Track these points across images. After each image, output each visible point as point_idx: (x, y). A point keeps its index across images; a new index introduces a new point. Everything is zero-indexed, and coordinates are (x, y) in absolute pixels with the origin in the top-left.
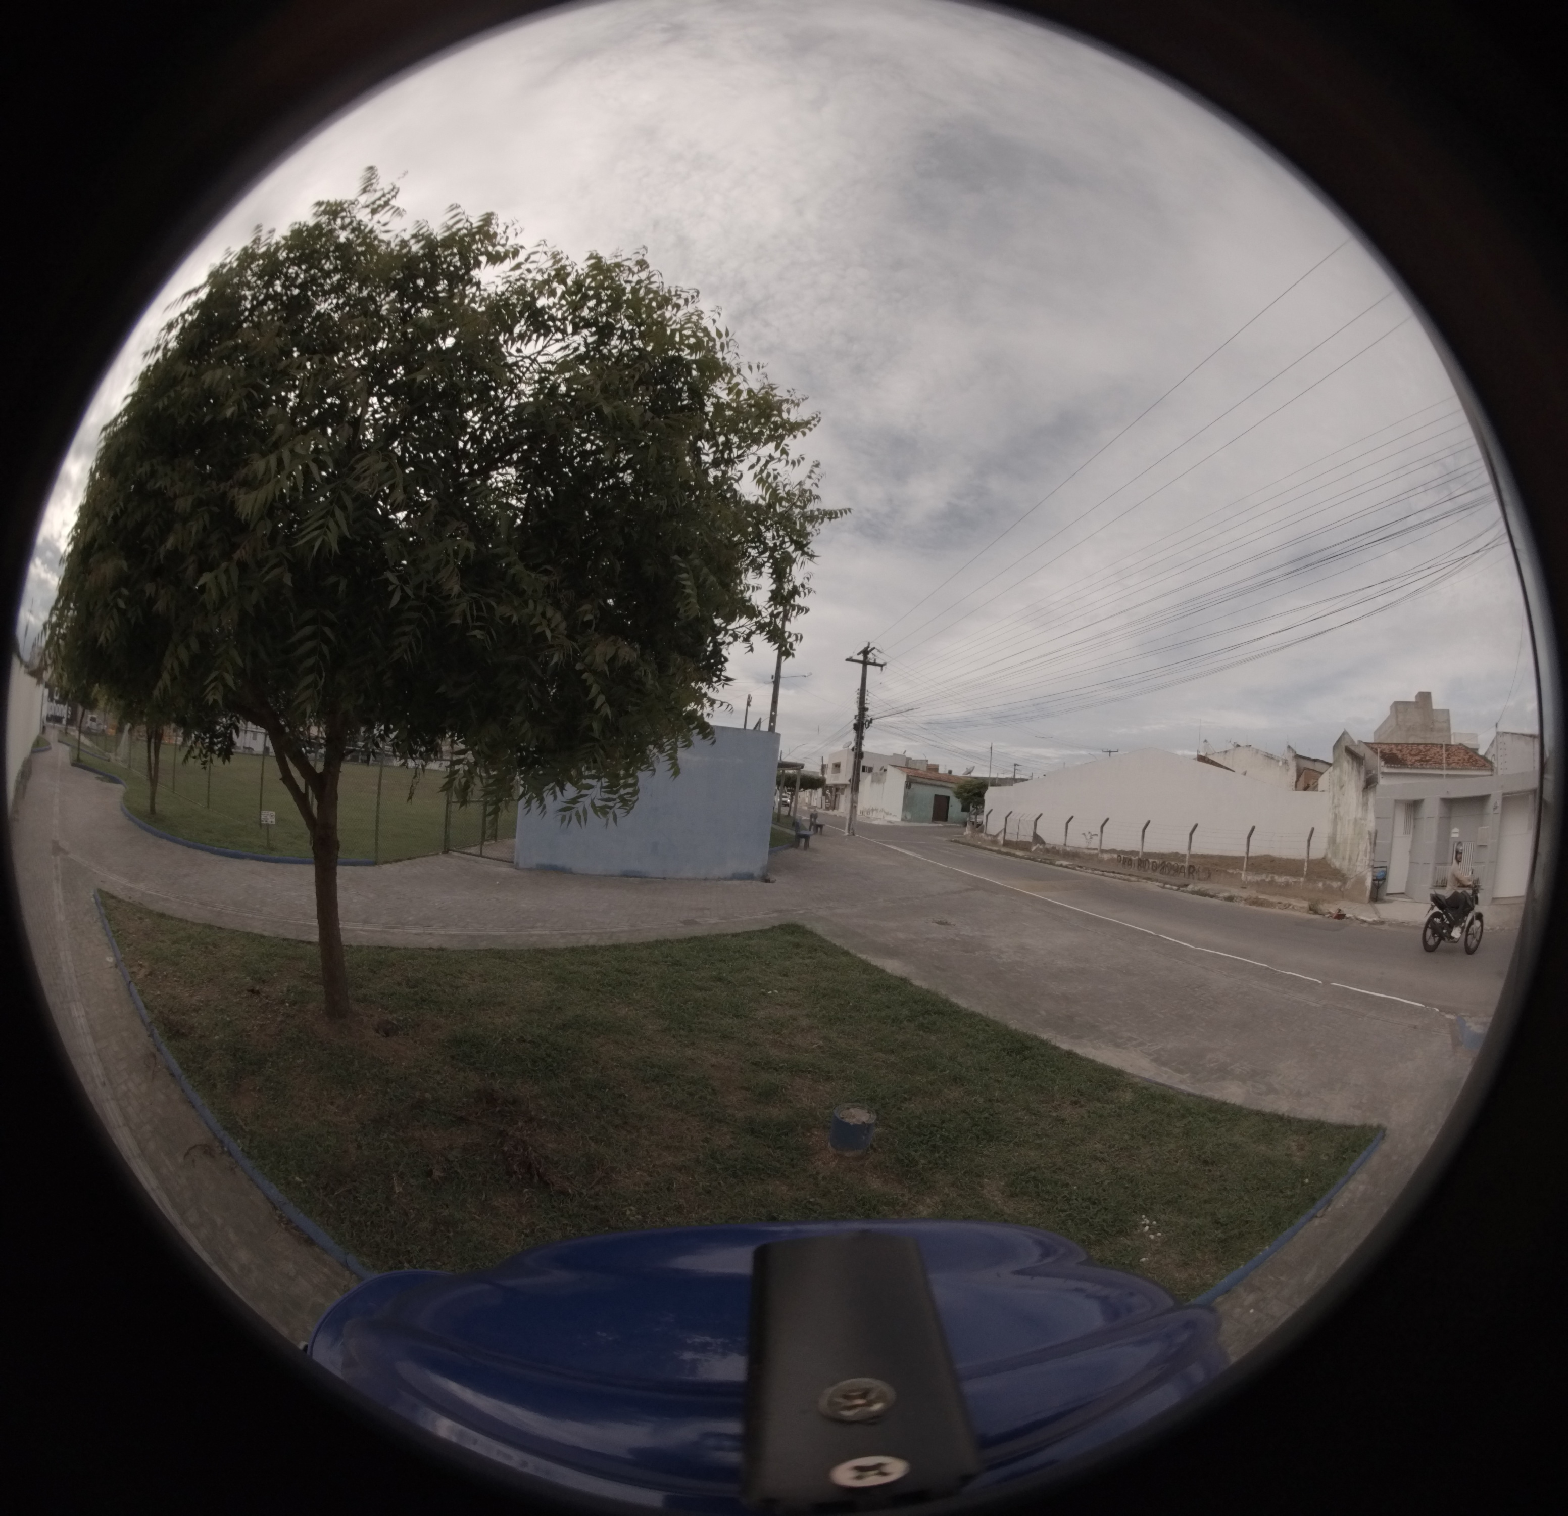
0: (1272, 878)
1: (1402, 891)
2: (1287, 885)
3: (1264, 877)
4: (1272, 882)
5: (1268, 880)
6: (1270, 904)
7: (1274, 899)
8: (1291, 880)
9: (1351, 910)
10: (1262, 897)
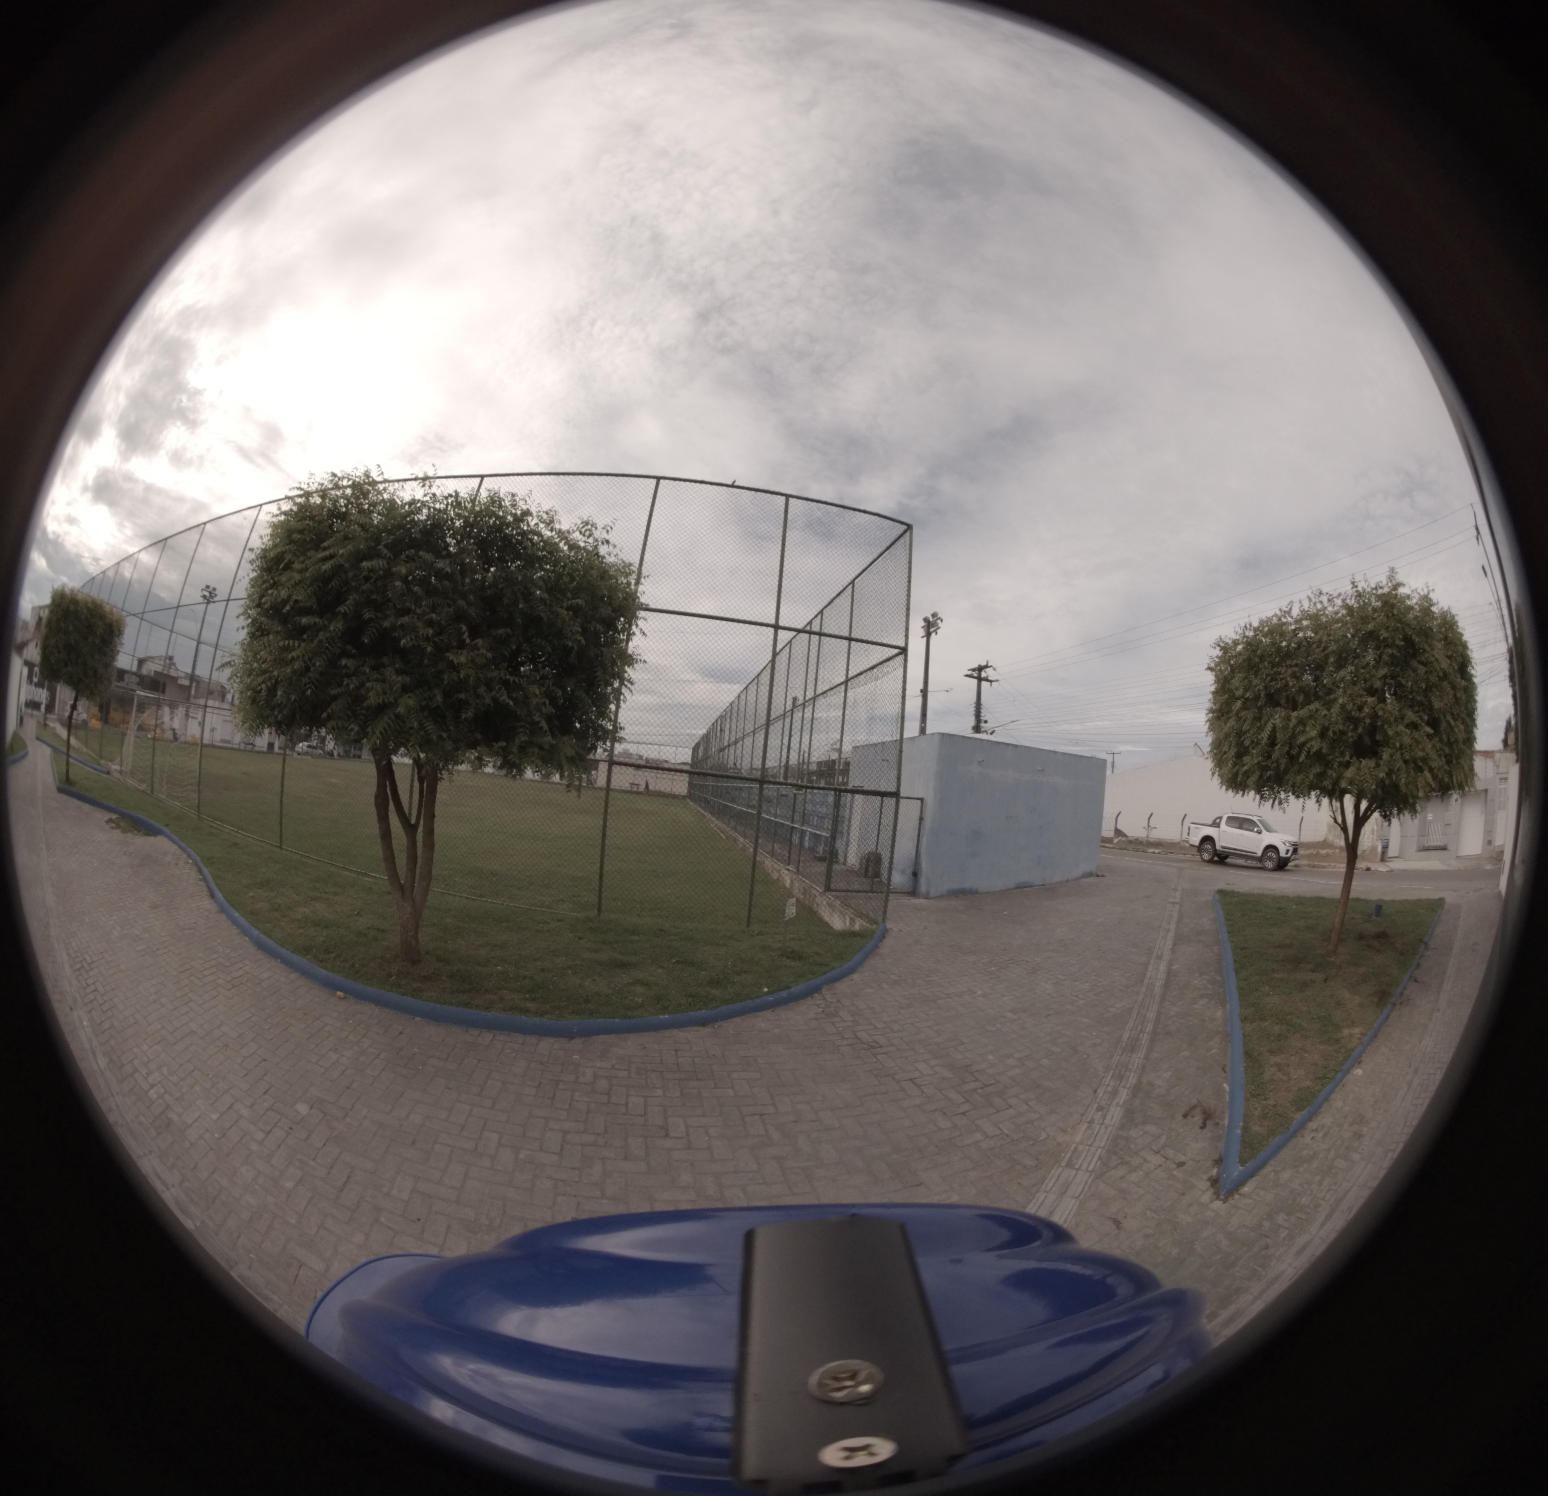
0: (1318, 851)
1: (1396, 855)
2: (1328, 855)
3: (1312, 851)
4: (1318, 854)
5: (1315, 852)
6: (1324, 867)
7: (1323, 864)
8: (1330, 851)
9: (1374, 866)
10: (1316, 863)
